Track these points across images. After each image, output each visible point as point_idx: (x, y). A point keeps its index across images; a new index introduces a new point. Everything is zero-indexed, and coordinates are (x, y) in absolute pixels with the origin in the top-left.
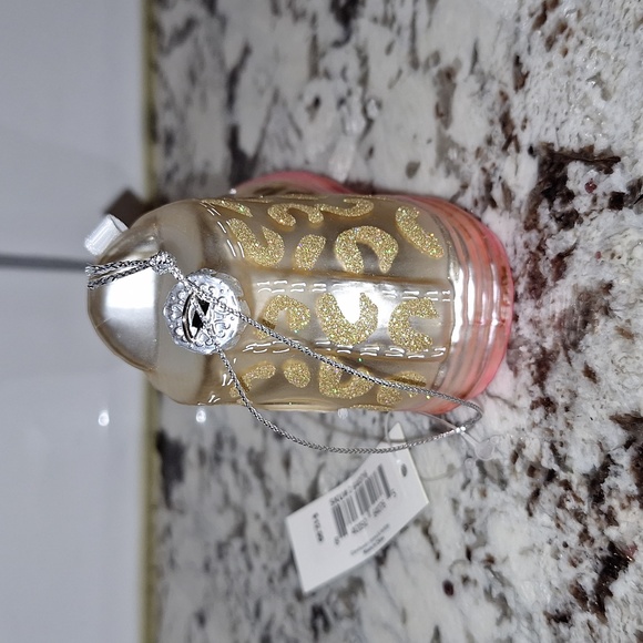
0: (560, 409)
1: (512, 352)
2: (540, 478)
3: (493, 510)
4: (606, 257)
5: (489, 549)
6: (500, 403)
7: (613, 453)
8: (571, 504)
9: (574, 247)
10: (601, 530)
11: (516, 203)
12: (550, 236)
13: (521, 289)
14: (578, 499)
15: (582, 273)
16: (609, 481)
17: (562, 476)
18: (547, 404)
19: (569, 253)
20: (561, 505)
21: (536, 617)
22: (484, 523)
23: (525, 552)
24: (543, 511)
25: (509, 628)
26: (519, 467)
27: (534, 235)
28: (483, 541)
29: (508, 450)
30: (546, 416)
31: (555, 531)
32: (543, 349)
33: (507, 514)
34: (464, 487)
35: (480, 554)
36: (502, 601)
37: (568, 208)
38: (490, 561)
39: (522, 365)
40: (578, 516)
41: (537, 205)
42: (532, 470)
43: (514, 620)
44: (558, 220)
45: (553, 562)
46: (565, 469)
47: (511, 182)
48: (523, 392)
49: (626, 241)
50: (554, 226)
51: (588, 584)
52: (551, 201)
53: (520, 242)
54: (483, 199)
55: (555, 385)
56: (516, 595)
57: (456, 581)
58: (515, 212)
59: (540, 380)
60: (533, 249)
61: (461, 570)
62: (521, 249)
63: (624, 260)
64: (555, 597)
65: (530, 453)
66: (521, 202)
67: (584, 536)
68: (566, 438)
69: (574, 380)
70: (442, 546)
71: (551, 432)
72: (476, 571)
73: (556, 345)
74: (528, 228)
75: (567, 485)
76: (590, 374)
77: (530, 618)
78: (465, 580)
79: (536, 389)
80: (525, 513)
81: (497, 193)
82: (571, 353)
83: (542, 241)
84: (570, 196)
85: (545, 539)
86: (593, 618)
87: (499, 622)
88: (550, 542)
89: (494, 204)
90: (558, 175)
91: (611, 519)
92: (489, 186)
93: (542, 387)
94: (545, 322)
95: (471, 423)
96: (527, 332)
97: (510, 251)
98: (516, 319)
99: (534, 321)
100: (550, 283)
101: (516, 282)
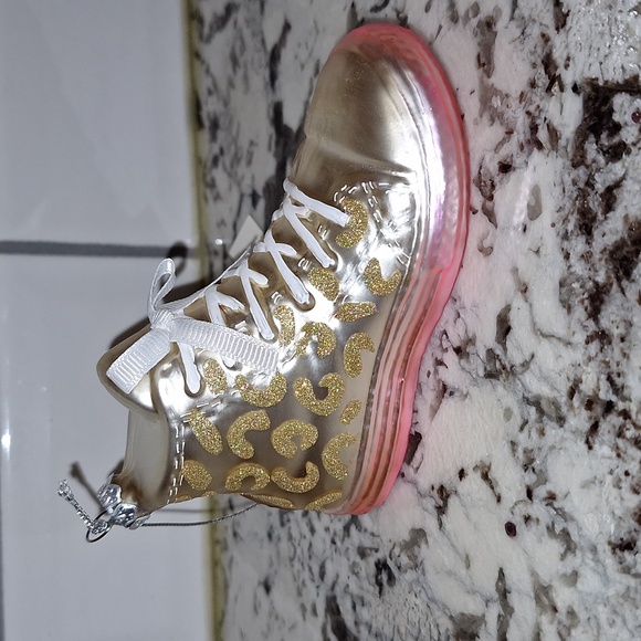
0: (616, 340)
1: (564, 290)
2: (599, 410)
3: (552, 448)
5: (549, 487)
6: (554, 341)
8: (631, 433)
9: (623, 178)
11: (562, 142)
12: (598, 170)
13: (570, 227)
14: (637, 427)
15: (632, 203)
17: (621, 406)
18: (602, 337)
19: (618, 184)
20: (620, 434)
21: (600, 548)
22: (544, 461)
23: (586, 485)
24: (603, 443)
25: (573, 562)
26: (576, 402)
27: (582, 171)
28: (543, 479)
29: (564, 387)
30: (601, 349)
31: (616, 461)
32: (596, 284)
33: (566, 449)
34: (522, 429)
35: (540, 492)
36: (566, 534)
37: (616, 140)
38: (552, 497)
39: (575, 301)
40: (639, 443)
41: (583, 142)
42: (590, 404)
43: (577, 552)
44: (604, 153)
45: (615, 491)
46: (625, 399)
47: (556, 123)
48: (577, 328)
50: (601, 159)
52: (598, 137)
53: (568, 180)
54: (529, 142)
55: (610, 317)
56: (580, 528)
57: (518, 521)
58: (562, 151)
59: (594, 314)
60: (582, 185)
61: (522, 510)
62: (569, 186)
64: (618, 526)
65: (587, 387)
66: (568, 140)
68: (623, 368)
69: (629, 309)
70: (502, 489)
71: (607, 364)
72: (538, 509)
73: (609, 278)
74: (575, 166)
75: (625, 414)
77: (594, 549)
78: (527, 519)
79: (591, 324)
80: (585, 447)
81: (543, 135)
82: (625, 283)
83: (591, 176)
84: (617, 128)
85: (607, 470)
87: (563, 557)
88: (611, 472)
89: (540, 146)
90: (604, 109)
92: (534, 129)
93: (596, 320)
94: (597, 256)
95: (526, 365)
96: (579, 268)
97: (558, 190)
98: (567, 256)
99: (586, 257)
100: (600, 217)
101: (566, 220)
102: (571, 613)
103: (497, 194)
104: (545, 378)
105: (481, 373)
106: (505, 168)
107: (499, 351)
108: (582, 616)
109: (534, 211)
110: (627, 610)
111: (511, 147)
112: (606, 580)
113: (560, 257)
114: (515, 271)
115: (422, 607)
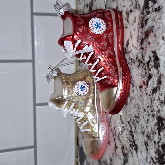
0: (144, 50)
1: (138, 38)
2: (140, 62)
3: (133, 68)
4: (153, 21)
6: (135, 48)
7: (151, 58)
8: (144, 67)
9: (149, 18)
10: (148, 72)
11: (140, 8)
13: (140, 26)
14: (145, 66)
15: (150, 24)
16: (150, 63)
17: (143, 62)
18: (142, 48)
20: (143, 67)
21: (138, 87)
23: (137, 75)
24: (140, 68)
25: (133, 89)
26: (137, 60)
27: (143, 15)
29: (136, 57)
30: (142, 51)
31: (142, 72)
32: (142, 38)
33: (135, 69)
36: (133, 84)
37: (148, 10)
39: (139, 41)
40: (145, 69)
41: (144, 9)
42: (139, 61)
43: (134, 87)
44: (147, 12)
45: (141, 77)
46: (144, 61)
47: (140, 4)
48: (139, 46)
49: (156, 18)
50: (146, 13)
51: (145, 81)
52: (146, 9)
53: (140, 16)
54: (135, 7)
55: (144, 44)
56: (135, 83)
58: (140, 10)
60: (142, 18)
62: (141, 18)
63: (156, 21)
64: (141, 83)
65: (139, 58)
67: (146, 73)
68: (145, 55)
69: (147, 44)
71: (142, 54)
73: (144, 37)
74: (142, 14)
75: (144, 64)
76: (149, 43)
77: (137, 87)
79: (141, 46)
80: (137, 69)
81: (137, 6)
82: (147, 39)
83: (144, 17)
84: (149, 8)
86: (146, 87)
88: (141, 74)
89: (137, 8)
90: (147, 3)
91: (150, 70)
92: (136, 4)
93: (142, 45)
94: (143, 33)
95: (130, 52)
96: (140, 34)
97: (139, 18)
98: (139, 32)
99: (142, 32)
100: (144, 25)
101: (139, 25)
102: (132, 97)
103: (129, 16)
104: (133, 55)
106: (131, 11)
107: (126, 48)
108: (134, 98)
109: (135, 22)
110: (140, 98)
111: (132, 7)
112: (138, 93)
113: (138, 32)
114: (131, 33)
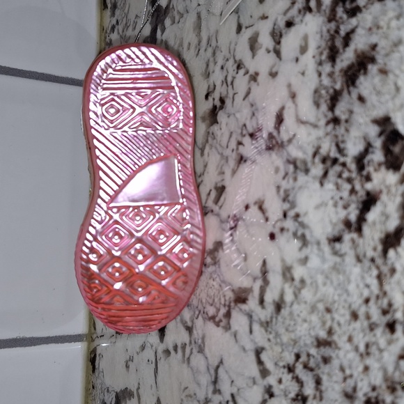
0: (343, 122)
1: (317, 95)
2: (329, 163)
3: (300, 188)
4: (374, 30)
5: (297, 210)
6: (308, 126)
7: (372, 141)
8: (345, 175)
9: (356, 27)
10: (363, 186)
11: (323, 7)
12: (343, 23)
13: (324, 57)
14: (350, 171)
15: (360, 42)
16: (369, 157)
17: (342, 160)
19: (353, 31)
20: (340, 176)
21: (322, 242)
22: (295, 196)
23: (318, 207)
24: (329, 182)
25: (306, 251)
26: (317, 160)
27: (333, 25)
28: (293, 205)
29: (310, 151)
30: (334, 128)
31: (336, 192)
32: (335, 90)
33: (308, 188)
34: (284, 178)
35: (291, 213)
36: (303, 237)
37: (354, 5)
38: (297, 216)
39: (322, 101)
40: (349, 180)
41: (336, 6)
42: (324, 161)
43: (310, 246)
44: (347, 13)
45: (333, 209)
46: (343, 155)
48: (321, 116)
49: (386, 19)
50: (345, 16)
51: (353, 217)
52: (344, 3)
53: (325, 29)
54: (304, 8)
55: (340, 111)
56: (311, 232)
57: (276, 231)
58: (323, 13)
59: (332, 108)
60: (332, 32)
61: (279, 225)
62: (325, 34)
63: (385, 29)
64: (334, 229)
65: (324, 150)
66: (327, 6)
67: (353, 191)
68: (345, 138)
69: (352, 104)
70: (269, 214)
71: (336, 136)
72: (289, 224)
73: (342, 86)
74: (330, 21)
75: (344, 165)
76: (361, 99)
77: (318, 243)
78: (282, 230)
79: (330, 115)
80: (319, 185)
81: (313, 3)
82: (351, 88)
83: (338, 27)
85: (329, 197)
86: (355, 235)
87: (300, 249)
88: (332, 198)
89: (310, 10)
91: (368, 178)
93: (333, 112)
94: (337, 73)
95: (290, 141)
96: (326, 81)
97: (319, 36)
98: (320, 75)
99: (331, 75)
100: (341, 50)
101: (321, 54)
102: (302, 281)
103: (283, 41)
104: (300, 148)
105: (264, 147)
106: (289, 24)
107: (275, 134)
108: (308, 281)
109: (303, 50)
110: (334, 276)
111: (294, 11)
112: (324, 260)
113: (316, 75)
114: (289, 86)
115: (217, 286)
